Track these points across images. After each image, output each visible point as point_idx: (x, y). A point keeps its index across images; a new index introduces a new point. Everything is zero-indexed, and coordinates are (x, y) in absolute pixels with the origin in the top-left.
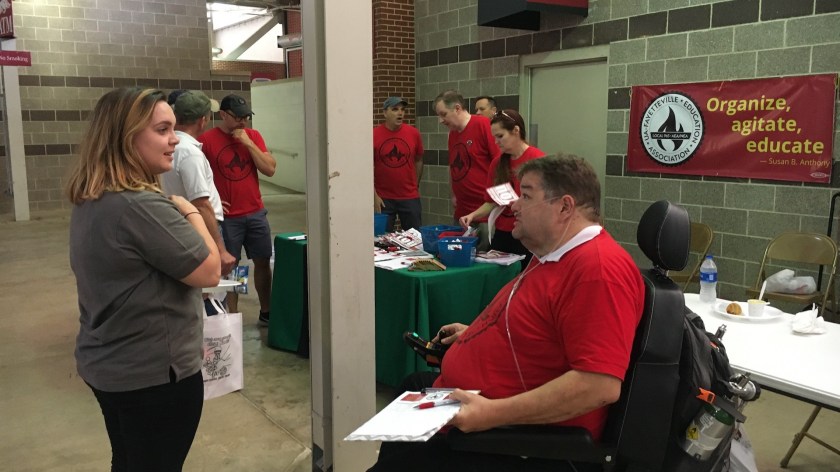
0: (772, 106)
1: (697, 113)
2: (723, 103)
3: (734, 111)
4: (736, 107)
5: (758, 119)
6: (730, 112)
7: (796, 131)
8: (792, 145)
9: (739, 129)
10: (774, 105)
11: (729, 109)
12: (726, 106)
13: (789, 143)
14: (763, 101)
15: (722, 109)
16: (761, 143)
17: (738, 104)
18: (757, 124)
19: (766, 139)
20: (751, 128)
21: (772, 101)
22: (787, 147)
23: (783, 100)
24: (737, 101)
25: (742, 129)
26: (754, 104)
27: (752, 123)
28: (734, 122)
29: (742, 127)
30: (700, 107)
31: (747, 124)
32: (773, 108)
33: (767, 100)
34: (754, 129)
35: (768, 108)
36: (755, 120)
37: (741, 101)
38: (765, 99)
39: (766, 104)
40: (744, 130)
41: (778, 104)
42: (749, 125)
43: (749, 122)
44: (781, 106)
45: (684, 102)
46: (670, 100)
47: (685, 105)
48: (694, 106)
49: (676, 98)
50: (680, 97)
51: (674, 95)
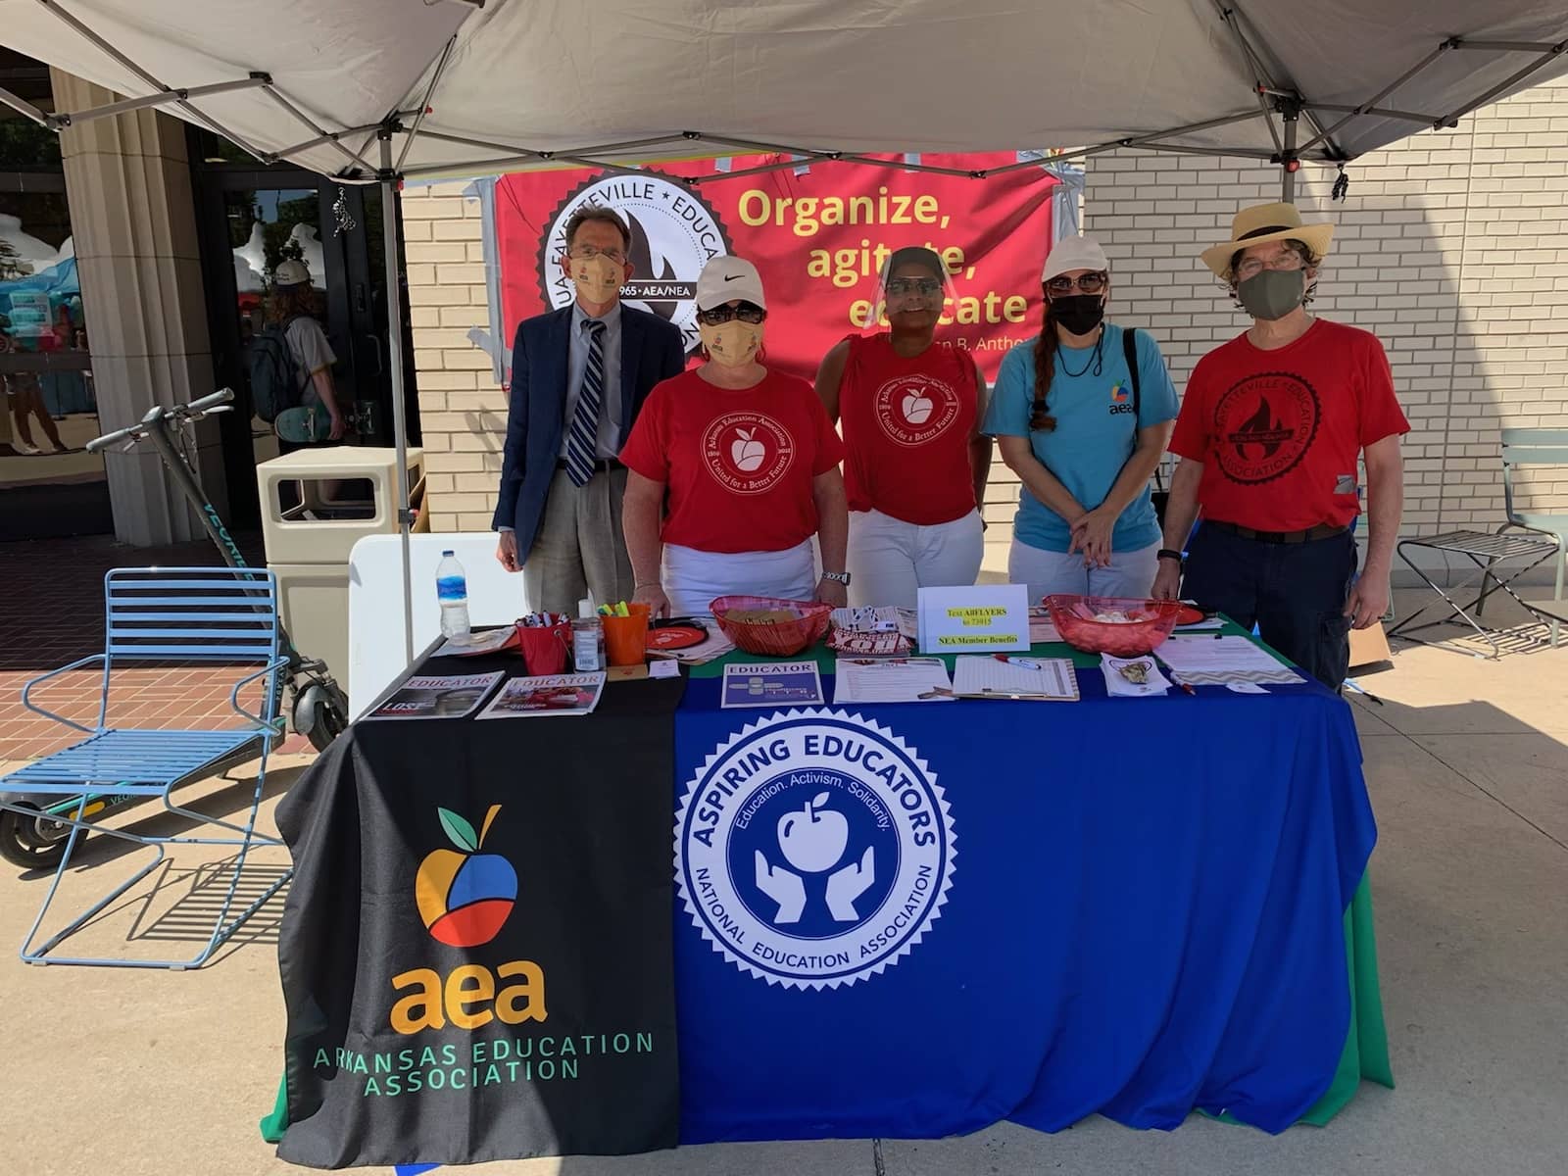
0: (905, 214)
1: (713, 229)
2: (781, 205)
3: (815, 225)
4: (816, 216)
5: (872, 248)
6: (805, 228)
7: (964, 273)
8: (957, 309)
9: (826, 271)
10: (910, 211)
11: (801, 222)
12: (790, 214)
14: (883, 202)
15: (780, 221)
17: (821, 207)
18: (873, 259)
20: (857, 267)
21: (905, 201)
23: (930, 201)
24: (816, 200)
25: (833, 272)
26: (862, 208)
27: (859, 258)
28: (814, 253)
29: (833, 266)
30: (719, 214)
31: (845, 258)
32: (908, 220)
33: (895, 200)
34: (865, 271)
35: (897, 219)
36: (866, 248)
37: (827, 201)
38: (889, 196)
39: (892, 208)
40: (841, 273)
41: (919, 209)
42: (852, 261)
43: (852, 254)
44: (926, 214)
45: (672, 199)
46: (629, 191)
47: (677, 207)
48: (702, 212)
49: (649, 188)
50: (661, 185)
51: (642, 181)
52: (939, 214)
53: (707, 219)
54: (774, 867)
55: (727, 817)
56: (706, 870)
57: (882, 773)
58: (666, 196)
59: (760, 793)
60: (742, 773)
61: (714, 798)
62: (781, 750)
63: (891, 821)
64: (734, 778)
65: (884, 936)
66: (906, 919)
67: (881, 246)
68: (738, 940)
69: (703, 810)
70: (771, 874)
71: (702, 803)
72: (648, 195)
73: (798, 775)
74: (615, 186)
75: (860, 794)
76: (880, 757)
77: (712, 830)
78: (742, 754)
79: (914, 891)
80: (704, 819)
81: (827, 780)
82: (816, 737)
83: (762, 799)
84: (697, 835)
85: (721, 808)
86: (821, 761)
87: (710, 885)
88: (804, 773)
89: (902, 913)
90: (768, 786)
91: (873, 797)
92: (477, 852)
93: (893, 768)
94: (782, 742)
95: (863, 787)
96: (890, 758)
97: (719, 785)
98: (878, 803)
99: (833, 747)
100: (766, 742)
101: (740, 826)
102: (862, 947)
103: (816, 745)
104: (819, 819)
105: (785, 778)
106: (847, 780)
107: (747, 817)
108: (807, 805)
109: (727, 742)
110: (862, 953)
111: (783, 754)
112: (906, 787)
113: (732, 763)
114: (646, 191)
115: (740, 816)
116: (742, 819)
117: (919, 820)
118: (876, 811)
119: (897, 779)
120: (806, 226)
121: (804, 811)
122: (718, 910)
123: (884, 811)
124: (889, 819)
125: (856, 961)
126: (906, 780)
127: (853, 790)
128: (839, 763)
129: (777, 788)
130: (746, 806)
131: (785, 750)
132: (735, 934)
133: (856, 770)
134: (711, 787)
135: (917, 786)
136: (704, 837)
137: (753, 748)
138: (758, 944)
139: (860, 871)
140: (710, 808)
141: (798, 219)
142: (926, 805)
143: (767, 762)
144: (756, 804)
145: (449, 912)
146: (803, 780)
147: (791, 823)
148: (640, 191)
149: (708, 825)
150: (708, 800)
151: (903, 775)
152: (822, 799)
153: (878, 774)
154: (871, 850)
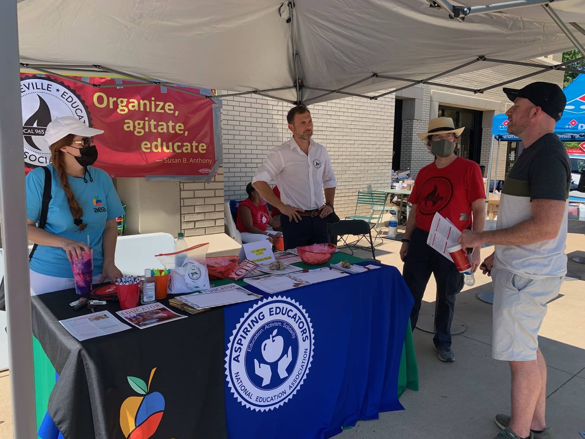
0: (161, 109)
1: (81, 107)
2: (112, 100)
3: (126, 110)
4: (127, 106)
5: (149, 121)
6: (121, 110)
7: (184, 133)
8: (183, 146)
9: (131, 129)
10: (163, 108)
11: (120, 108)
12: (116, 104)
13: (180, 144)
14: (153, 103)
15: (111, 106)
16: (154, 143)
17: (128, 103)
18: (150, 125)
19: (159, 140)
20: (143, 128)
21: (162, 104)
22: (179, 147)
23: (171, 105)
24: (126, 100)
25: (134, 129)
26: (145, 104)
27: (144, 124)
28: (126, 121)
29: (134, 127)
30: (84, 101)
31: (139, 124)
32: (163, 111)
33: (157, 103)
34: (147, 130)
35: (158, 110)
36: (147, 121)
37: (131, 100)
38: (155, 101)
39: (157, 106)
40: (137, 130)
41: (167, 107)
42: (141, 126)
43: (142, 122)
44: (169, 110)
45: (61, 93)
46: (39, 86)
47: (63, 96)
48: (75, 99)
49: (49, 86)
50: (55, 86)
51: (46, 82)
52: (175, 110)
53: (79, 103)
54: (261, 364)
55: (244, 348)
56: (238, 373)
57: (293, 317)
58: (58, 90)
59: (255, 335)
60: (249, 329)
61: (239, 342)
62: (262, 316)
63: (296, 335)
64: (246, 331)
65: (296, 379)
66: (301, 371)
67: (153, 120)
68: (250, 398)
69: (236, 347)
70: (260, 367)
71: (236, 345)
72: (49, 89)
73: (267, 325)
74: (32, 83)
75: (286, 327)
76: (292, 311)
77: (239, 355)
78: (249, 321)
79: (303, 359)
80: (236, 351)
81: (277, 324)
82: (272, 308)
83: (256, 337)
84: (234, 359)
85: (242, 345)
86: (275, 317)
87: (240, 378)
88: (269, 323)
89: (300, 369)
90: (258, 332)
91: (290, 327)
92: (148, 394)
93: (296, 314)
94: (262, 313)
95: (288, 324)
96: (295, 311)
97: (241, 336)
98: (292, 329)
99: (278, 310)
100: (256, 314)
101: (249, 351)
102: (290, 386)
103: (273, 311)
104: (274, 340)
105: (263, 327)
106: (282, 322)
107: (251, 346)
108: (271, 335)
109: (243, 317)
110: (290, 388)
111: (263, 317)
112: (300, 321)
113: (246, 325)
114: (48, 87)
115: (249, 346)
116: (249, 347)
117: (304, 332)
118: (291, 332)
119: (297, 318)
120: (123, 109)
121: (270, 338)
122: (243, 388)
123: (294, 332)
124: (295, 334)
125: (288, 392)
126: (300, 318)
127: (284, 326)
128: (280, 317)
129: (261, 332)
130: (251, 342)
131: (263, 316)
132: (249, 396)
133: (285, 318)
134: (239, 337)
135: (303, 320)
136: (237, 359)
137: (252, 318)
138: (257, 397)
139: (287, 357)
140: (238, 346)
141: (119, 106)
142: (306, 326)
143: (257, 322)
144: (254, 340)
145: (136, 427)
146: (269, 326)
147: (266, 344)
148: (45, 87)
149: (238, 353)
150: (238, 343)
151: (299, 317)
152: (275, 332)
153: (292, 318)
154: (290, 347)
